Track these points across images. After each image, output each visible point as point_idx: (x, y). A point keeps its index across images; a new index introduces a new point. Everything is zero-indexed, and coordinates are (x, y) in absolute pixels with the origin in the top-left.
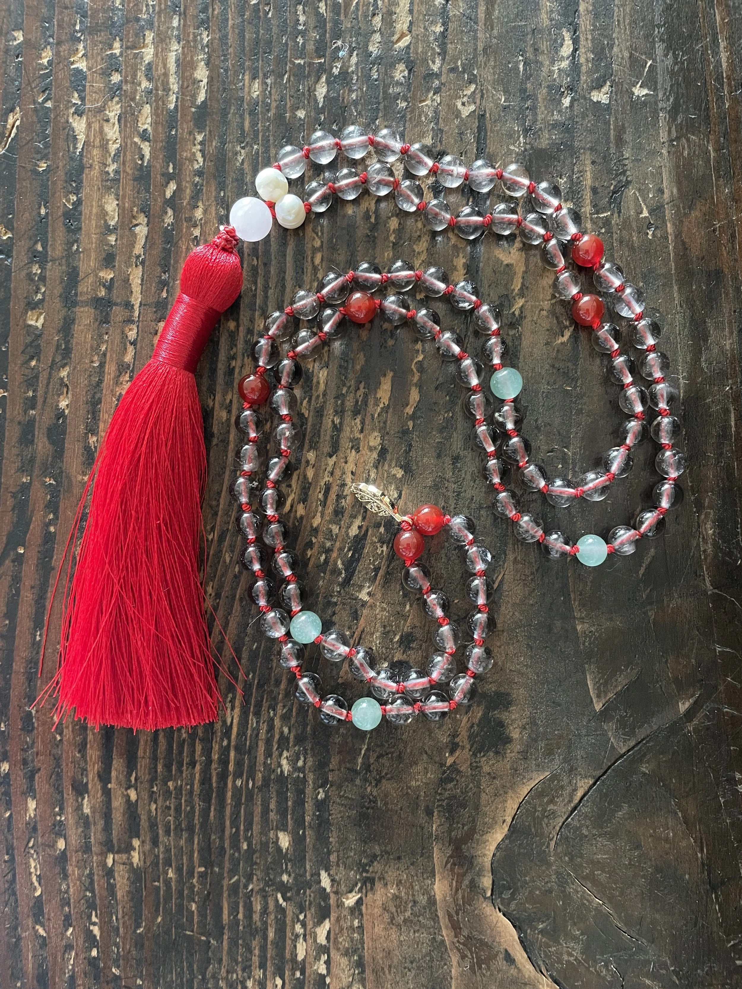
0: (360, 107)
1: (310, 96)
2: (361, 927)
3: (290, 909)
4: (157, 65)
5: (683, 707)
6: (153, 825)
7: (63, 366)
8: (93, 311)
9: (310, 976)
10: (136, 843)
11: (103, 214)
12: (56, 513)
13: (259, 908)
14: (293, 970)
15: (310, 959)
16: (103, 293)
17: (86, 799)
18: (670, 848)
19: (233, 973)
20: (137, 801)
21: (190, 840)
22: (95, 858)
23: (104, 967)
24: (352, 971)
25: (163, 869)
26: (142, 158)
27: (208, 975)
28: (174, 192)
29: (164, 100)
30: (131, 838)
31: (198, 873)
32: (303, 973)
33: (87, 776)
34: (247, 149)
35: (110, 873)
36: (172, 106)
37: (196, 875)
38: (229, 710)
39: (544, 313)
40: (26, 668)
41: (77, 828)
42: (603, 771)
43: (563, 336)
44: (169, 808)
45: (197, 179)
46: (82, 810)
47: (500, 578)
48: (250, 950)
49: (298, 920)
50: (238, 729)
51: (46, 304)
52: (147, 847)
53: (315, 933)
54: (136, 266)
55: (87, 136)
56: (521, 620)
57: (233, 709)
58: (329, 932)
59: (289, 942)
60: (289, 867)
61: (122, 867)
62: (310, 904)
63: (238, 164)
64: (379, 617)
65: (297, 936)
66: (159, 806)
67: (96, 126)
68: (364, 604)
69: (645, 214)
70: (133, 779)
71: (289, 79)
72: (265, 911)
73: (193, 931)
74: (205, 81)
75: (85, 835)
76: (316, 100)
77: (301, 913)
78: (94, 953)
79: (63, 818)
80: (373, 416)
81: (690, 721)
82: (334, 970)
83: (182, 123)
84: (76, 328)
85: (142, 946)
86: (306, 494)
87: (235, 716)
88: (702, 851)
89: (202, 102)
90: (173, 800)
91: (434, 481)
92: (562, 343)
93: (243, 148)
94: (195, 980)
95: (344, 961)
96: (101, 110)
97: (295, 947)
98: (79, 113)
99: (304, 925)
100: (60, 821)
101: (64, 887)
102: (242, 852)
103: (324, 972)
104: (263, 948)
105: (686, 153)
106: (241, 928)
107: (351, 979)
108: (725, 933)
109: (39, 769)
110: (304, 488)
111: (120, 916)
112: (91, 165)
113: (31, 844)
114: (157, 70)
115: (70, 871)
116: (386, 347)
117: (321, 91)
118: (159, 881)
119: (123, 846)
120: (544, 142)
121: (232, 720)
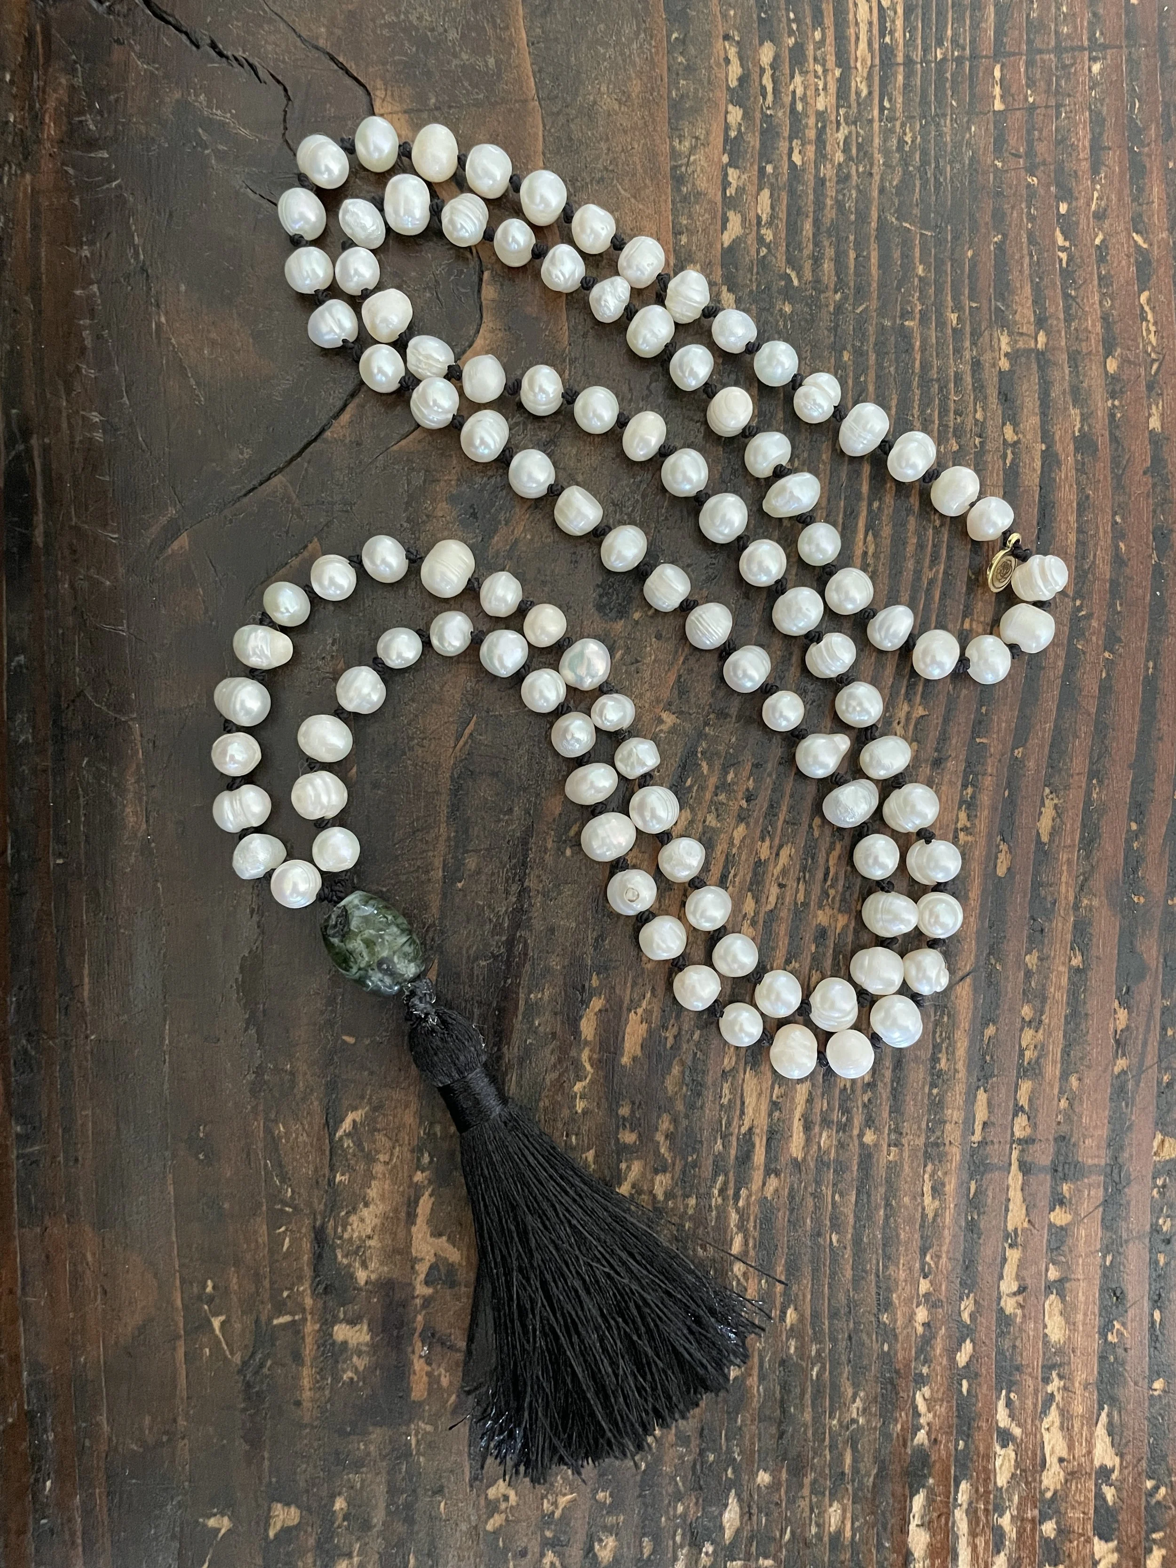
0: (670, 1489)
1: (749, 1507)
2: (677, 233)
3: (780, 261)
4: (986, 1549)
5: (183, 541)
6: (979, 387)
7: (1124, 1072)
8: (1080, 1159)
9: (752, 165)
10: (1004, 364)
11: (1067, 1314)
12: (1129, 849)
13: (826, 266)
14: (776, 174)
15: (752, 189)
16: (1065, 1187)
17: (1076, 429)
18: (209, 331)
19: (864, 172)
20: (1004, 424)
21: (925, 366)
22: (1063, 344)
23: (1048, 186)
24: (690, 171)
25: (963, 327)
26: (1009, 1404)
27: (899, 171)
28: (959, 1349)
29: (977, 1495)
30: (1011, 372)
31: (913, 319)
32: (762, 171)
33: (1076, 461)
34: (848, 1419)
35: (1041, 322)
36: (964, 1486)
37: (918, 316)
38: (870, 553)
39: (382, 1157)
40: (1166, 620)
41: (1090, 386)
42: (309, 450)
43: (354, 1121)
44: (957, 413)
45: (925, 1370)
46: (1082, 415)
47: (461, 743)
48: (839, 205)
49: (768, 246)
50: (857, 524)
51: (1151, 1169)
52: (987, 357)
53: (744, 227)
54: (1016, 1229)
55: (1092, 1434)
56: (431, 677)
57: (865, 553)
58: (724, 228)
59: (783, 215)
60: (781, 323)
61: (1025, 330)
62: (751, 270)
63: (862, 1394)
64: (646, 686)
65: (770, 224)
66: (971, 416)
67: (1080, 1450)
68: (668, 707)
69: (216, 1323)
70: (1010, 456)
71: (783, 1532)
72: (817, 261)
73: (922, 234)
74: (912, 1527)
75: (1078, 376)
76: (740, 1500)
77: (764, 257)
78: (1063, 208)
79: (1109, 403)
80: (653, 994)
81: (171, 520)
82: (717, 173)
83: (948, 1458)
84: (1103, 1132)
85: (994, 216)
86: (755, 874)
87: (861, 544)
88: (159, 325)
89: (918, 1492)
90: (951, 424)
91: (559, 893)
92: (355, 1109)
93: (853, 1421)
94: (918, 164)
95: (702, 184)
96: (1072, 1475)
97: (773, 208)
98: (1104, 1473)
99: (761, 240)
100: (1113, 398)
101: (1108, 303)
102: (849, 347)
103: (731, 171)
104: (819, 205)
105: (147, 1420)
106: (852, 238)
107: (692, 158)
108: (125, 201)
109: (1145, 473)
110: (758, 883)
111: (1027, 260)
112: (1085, 1388)
113: (1155, 367)
114: (987, 1543)
115: (1099, 325)
116: (633, 1103)
117: (731, 1517)
118: (971, 307)
119: (1023, 360)
120: (377, 1434)
121: (865, 538)
